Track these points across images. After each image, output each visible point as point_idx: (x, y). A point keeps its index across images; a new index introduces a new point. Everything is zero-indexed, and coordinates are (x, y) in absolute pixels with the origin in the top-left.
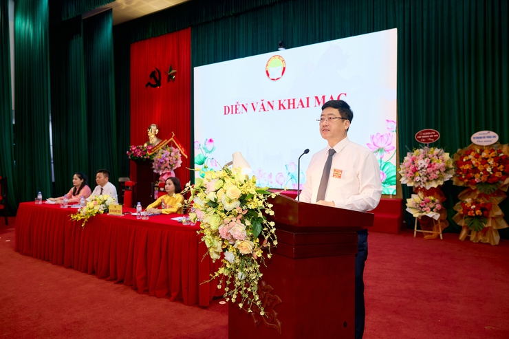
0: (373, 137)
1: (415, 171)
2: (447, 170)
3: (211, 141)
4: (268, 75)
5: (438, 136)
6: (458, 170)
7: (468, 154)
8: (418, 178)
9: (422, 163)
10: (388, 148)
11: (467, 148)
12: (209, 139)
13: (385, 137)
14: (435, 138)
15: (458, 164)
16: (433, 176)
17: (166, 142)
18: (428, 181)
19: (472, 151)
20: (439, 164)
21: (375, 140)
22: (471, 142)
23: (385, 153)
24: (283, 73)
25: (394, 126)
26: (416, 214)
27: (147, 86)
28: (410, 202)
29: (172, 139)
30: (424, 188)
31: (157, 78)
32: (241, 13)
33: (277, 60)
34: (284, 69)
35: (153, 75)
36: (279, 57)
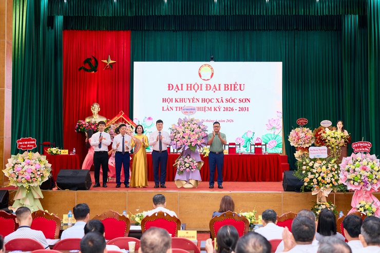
0: (269, 121)
1: (299, 139)
2: (312, 139)
3: (150, 118)
4: (200, 76)
5: (307, 122)
6: (316, 138)
7: (320, 131)
8: (300, 143)
9: (302, 135)
10: (278, 127)
11: (319, 128)
12: (147, 117)
13: (276, 121)
14: (305, 123)
15: (316, 135)
16: (307, 141)
17: (116, 118)
18: (305, 144)
19: (321, 130)
20: (308, 135)
21: (271, 123)
22: (320, 125)
23: (276, 130)
24: (212, 76)
25: (281, 115)
27: (80, 69)
28: (296, 155)
29: (121, 116)
30: (303, 148)
31: (93, 64)
32: (179, 31)
33: (207, 67)
34: (213, 74)
35: (87, 61)
36: (209, 66)
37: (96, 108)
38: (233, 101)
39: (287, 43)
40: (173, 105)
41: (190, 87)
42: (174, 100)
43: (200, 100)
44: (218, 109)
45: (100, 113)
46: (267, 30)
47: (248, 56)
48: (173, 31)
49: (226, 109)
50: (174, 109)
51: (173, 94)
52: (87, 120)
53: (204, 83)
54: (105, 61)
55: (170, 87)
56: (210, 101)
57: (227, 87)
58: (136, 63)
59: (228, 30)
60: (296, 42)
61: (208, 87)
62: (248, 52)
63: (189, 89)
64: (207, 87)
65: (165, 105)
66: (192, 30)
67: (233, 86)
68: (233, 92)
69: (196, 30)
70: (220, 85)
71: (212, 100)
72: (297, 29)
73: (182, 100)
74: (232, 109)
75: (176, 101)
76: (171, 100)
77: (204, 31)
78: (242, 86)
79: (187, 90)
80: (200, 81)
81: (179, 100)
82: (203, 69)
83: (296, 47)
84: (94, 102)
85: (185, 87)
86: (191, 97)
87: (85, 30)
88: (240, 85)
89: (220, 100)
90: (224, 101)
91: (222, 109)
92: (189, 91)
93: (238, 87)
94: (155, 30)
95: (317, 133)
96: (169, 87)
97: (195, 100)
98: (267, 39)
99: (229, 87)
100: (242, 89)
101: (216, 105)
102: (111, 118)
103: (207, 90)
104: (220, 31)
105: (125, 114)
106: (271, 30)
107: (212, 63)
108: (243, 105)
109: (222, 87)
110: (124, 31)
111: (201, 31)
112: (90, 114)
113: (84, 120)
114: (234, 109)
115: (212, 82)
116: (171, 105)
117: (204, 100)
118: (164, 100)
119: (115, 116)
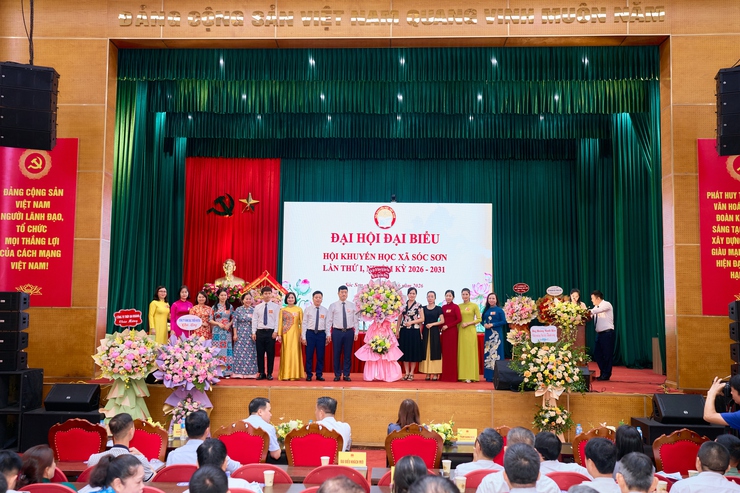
0: (474, 286)
1: (513, 312)
2: (533, 312)
3: (305, 281)
4: (377, 223)
5: (528, 288)
6: (540, 312)
7: (546, 301)
8: (514, 318)
9: (517, 307)
11: (544, 298)
12: (303, 279)
13: (484, 287)
15: (540, 308)
16: (524, 316)
17: (258, 281)
18: (521, 319)
19: (548, 300)
20: (528, 307)
21: (476, 289)
22: (546, 293)
24: (393, 223)
25: (490, 278)
26: (513, 343)
27: (210, 211)
28: (509, 335)
29: (265, 278)
30: (518, 324)
31: (227, 205)
32: (348, 159)
33: (387, 210)
34: (394, 220)
35: (220, 200)
36: (389, 208)
37: (230, 266)
38: (423, 257)
39: (499, 177)
40: (339, 262)
41: (362, 238)
42: (340, 256)
43: (377, 257)
44: (401, 269)
45: (236, 274)
46: (471, 159)
47: (445, 195)
48: (340, 159)
49: (413, 269)
50: (340, 269)
51: (338, 248)
52: (218, 283)
53: (382, 233)
54: (244, 201)
55: (335, 238)
56: (391, 257)
57: (414, 238)
58: (287, 205)
59: (416, 158)
60: (512, 177)
61: (388, 238)
62: (444, 190)
63: (361, 240)
64: (386, 238)
65: (328, 262)
66: (365, 159)
67: (422, 237)
68: (422, 245)
69: (371, 159)
70: (404, 235)
71: (394, 257)
72: (513, 158)
73: (351, 256)
74: (422, 270)
75: (343, 257)
76: (336, 256)
77: (383, 159)
78: (436, 237)
79: (359, 241)
80: (376, 230)
81: (346, 256)
82: (380, 212)
83: (512, 182)
84: (227, 258)
85: (355, 238)
86: (363, 252)
87: (216, 157)
88: (433, 236)
89: (404, 257)
90: (410, 257)
91: (407, 269)
92: (361, 244)
93: (430, 238)
94: (315, 159)
95: (542, 304)
96: (333, 237)
97: (369, 256)
98: (471, 171)
99: (418, 238)
100: (436, 241)
101: (399, 263)
102: (251, 281)
103: (386, 242)
104: (404, 159)
105: (271, 274)
106: (476, 159)
107: (393, 205)
108: (436, 264)
109: (408, 238)
110: (271, 159)
111: (377, 159)
112: (222, 275)
113: (213, 283)
114: (424, 268)
115: (393, 232)
116: (336, 262)
117: (382, 257)
118: (326, 256)
119: (257, 278)
